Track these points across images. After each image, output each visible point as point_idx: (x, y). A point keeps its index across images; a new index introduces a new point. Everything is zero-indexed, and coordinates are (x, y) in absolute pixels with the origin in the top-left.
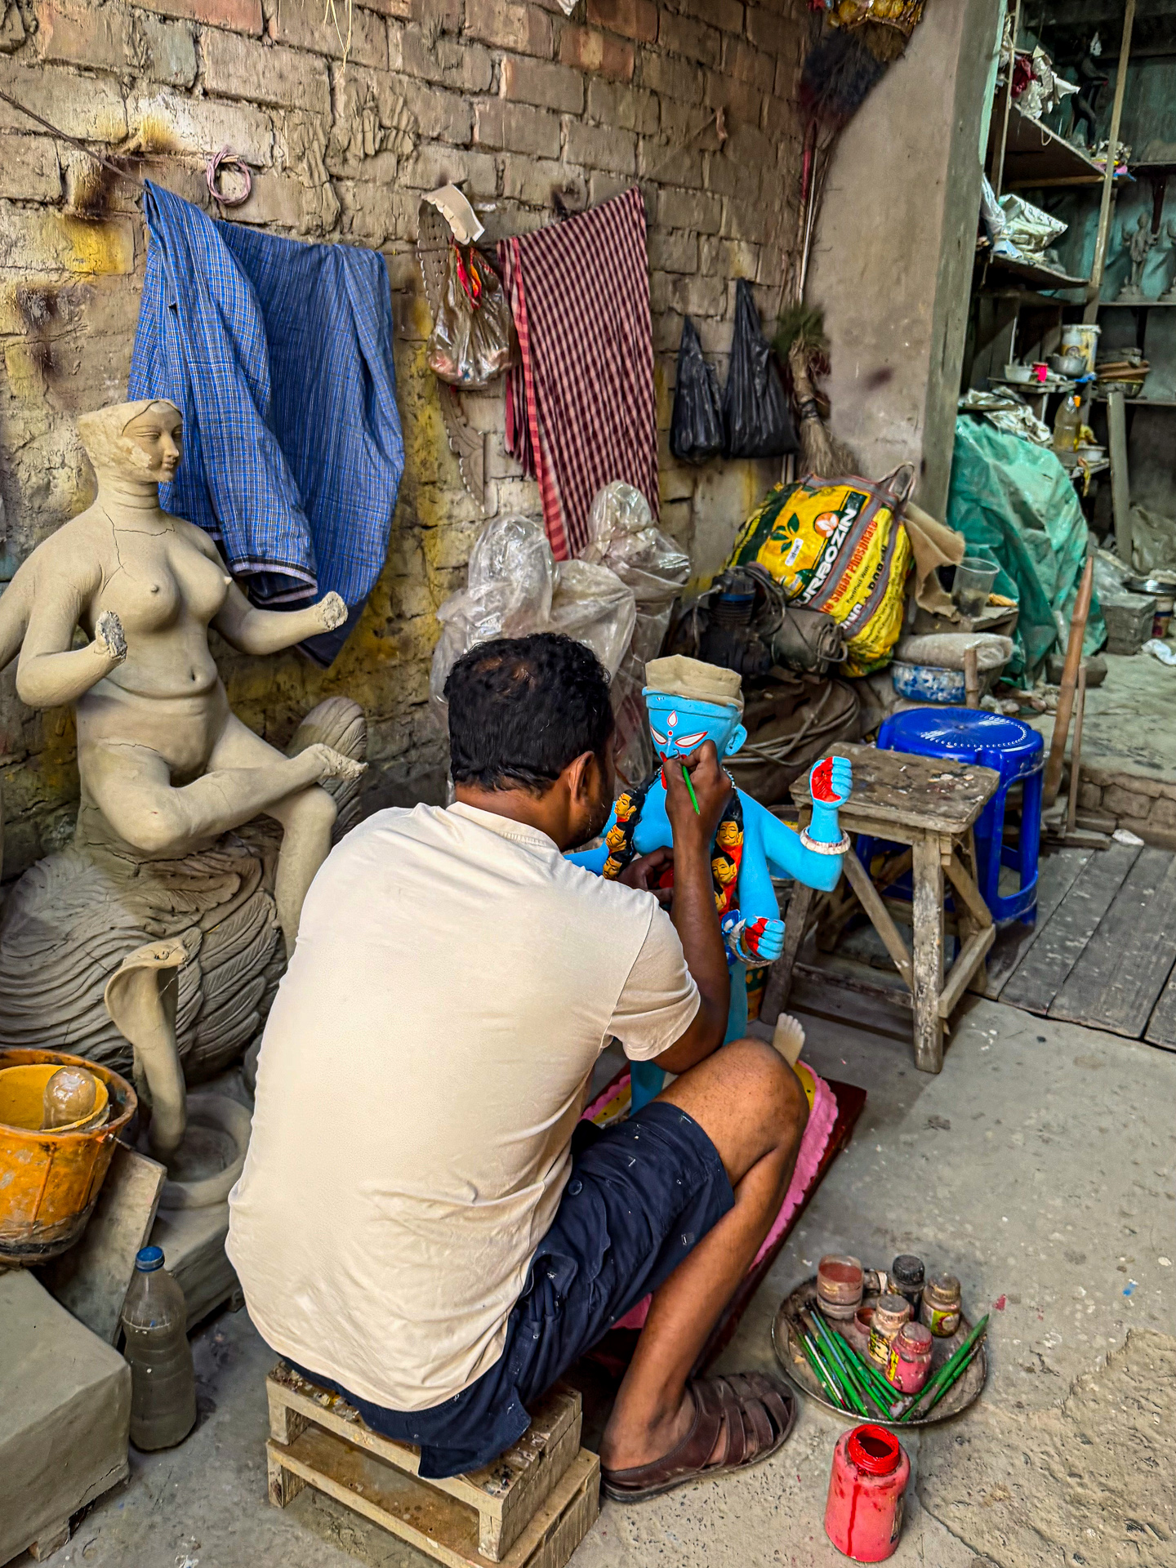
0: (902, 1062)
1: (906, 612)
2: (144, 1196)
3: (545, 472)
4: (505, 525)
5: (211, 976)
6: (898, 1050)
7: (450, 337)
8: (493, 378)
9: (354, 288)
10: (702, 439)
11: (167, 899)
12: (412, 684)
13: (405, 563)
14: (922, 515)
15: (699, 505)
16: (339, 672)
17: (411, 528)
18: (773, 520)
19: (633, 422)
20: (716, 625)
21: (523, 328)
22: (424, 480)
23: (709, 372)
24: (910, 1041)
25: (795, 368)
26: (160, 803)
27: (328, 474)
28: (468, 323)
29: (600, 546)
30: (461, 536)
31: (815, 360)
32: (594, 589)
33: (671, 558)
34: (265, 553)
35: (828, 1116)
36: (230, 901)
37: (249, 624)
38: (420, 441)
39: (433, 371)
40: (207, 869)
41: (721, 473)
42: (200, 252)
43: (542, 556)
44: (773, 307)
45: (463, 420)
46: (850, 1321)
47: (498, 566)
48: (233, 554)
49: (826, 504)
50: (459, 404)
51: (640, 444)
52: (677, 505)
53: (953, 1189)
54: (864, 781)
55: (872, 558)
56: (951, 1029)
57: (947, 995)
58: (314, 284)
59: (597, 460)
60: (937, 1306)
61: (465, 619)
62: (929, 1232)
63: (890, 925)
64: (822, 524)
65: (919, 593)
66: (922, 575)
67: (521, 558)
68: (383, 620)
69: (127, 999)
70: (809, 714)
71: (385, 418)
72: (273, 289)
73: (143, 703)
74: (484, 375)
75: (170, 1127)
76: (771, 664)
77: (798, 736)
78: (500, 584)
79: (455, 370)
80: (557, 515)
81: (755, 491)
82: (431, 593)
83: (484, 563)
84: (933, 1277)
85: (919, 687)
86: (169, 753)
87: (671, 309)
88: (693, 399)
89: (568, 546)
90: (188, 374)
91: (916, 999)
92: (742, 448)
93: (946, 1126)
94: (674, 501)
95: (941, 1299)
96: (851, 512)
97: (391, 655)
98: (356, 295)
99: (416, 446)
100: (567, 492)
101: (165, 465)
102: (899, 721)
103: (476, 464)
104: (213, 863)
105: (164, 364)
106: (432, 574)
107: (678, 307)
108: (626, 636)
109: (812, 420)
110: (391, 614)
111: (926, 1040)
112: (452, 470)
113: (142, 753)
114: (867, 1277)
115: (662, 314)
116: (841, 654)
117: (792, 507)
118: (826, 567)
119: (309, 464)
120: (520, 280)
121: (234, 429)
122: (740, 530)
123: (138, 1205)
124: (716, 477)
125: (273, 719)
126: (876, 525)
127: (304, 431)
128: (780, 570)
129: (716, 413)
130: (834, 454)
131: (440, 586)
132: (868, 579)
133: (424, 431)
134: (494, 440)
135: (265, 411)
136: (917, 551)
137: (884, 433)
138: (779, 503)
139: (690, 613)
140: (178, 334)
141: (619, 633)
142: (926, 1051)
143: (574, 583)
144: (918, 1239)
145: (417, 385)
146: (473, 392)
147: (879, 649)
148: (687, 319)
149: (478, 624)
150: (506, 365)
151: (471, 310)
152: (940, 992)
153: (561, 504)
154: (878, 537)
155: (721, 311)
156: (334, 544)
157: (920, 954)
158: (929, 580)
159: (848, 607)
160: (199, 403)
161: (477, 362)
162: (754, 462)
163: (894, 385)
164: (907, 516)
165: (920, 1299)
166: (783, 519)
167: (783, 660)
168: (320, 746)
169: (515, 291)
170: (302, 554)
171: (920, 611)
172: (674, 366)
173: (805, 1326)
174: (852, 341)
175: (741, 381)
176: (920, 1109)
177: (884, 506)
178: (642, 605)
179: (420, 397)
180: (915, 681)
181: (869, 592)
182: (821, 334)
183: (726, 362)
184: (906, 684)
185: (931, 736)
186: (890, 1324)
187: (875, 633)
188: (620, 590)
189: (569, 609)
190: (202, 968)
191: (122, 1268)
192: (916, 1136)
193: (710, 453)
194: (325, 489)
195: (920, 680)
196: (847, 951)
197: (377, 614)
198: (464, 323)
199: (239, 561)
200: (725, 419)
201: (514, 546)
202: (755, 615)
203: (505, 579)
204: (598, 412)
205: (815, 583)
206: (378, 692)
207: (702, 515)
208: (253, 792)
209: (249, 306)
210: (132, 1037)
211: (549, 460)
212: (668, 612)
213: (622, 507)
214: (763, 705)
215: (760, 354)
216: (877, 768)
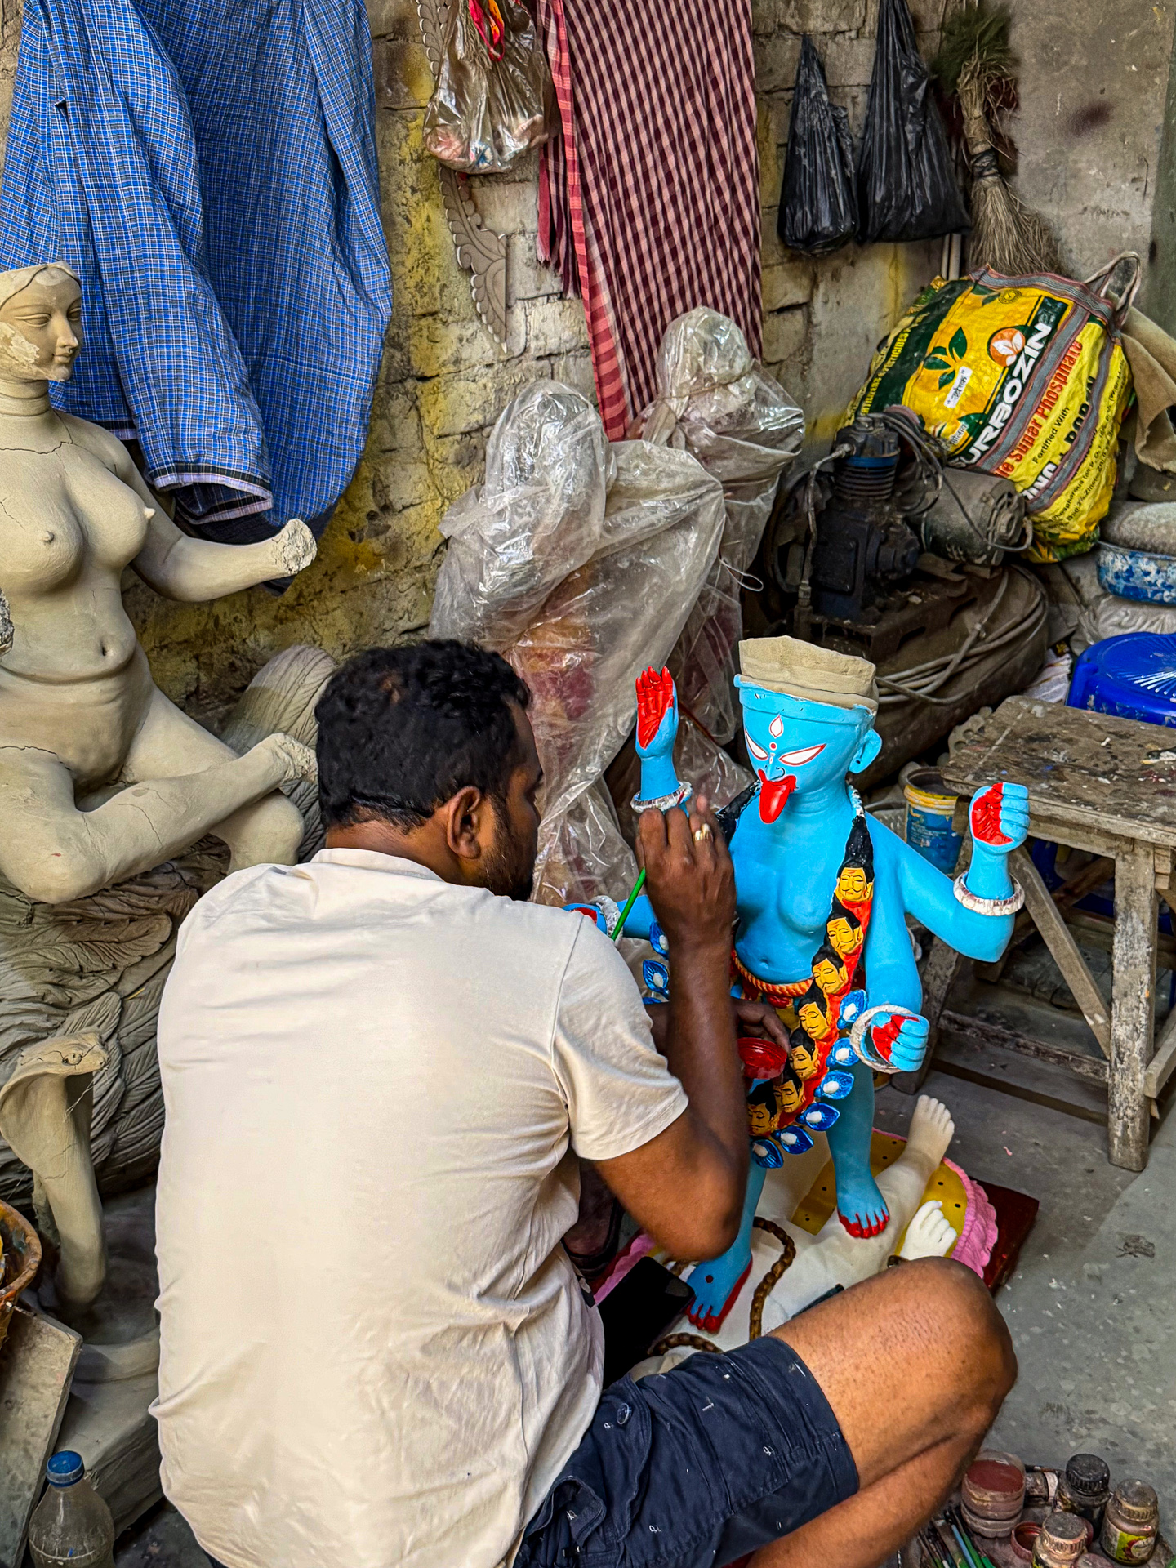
0: (1088, 1152)
1: (1119, 472)
2: (52, 1373)
3: (594, 291)
4: (538, 399)
5: (131, 1057)
6: (1086, 1135)
7: (458, 106)
8: (520, 158)
9: (319, 50)
10: (825, 222)
11: (75, 956)
12: (403, 603)
13: (394, 434)
14: (1147, 326)
15: (820, 314)
16: (300, 595)
17: (401, 381)
18: (928, 337)
19: (725, 209)
20: (840, 500)
21: (563, 83)
22: (419, 311)
23: (837, 121)
24: (1103, 1121)
25: (965, 101)
26: (63, 841)
27: (282, 322)
28: (485, 84)
29: (674, 404)
30: (473, 386)
31: (996, 90)
32: (665, 484)
33: (776, 415)
34: (198, 457)
35: (984, 1242)
36: (158, 952)
37: (177, 563)
38: (415, 253)
39: (433, 156)
40: (127, 909)
41: (853, 264)
42: (99, 22)
43: (592, 447)
44: (935, 10)
45: (477, 219)
46: (1004, 1540)
47: (529, 461)
48: (154, 461)
49: (1007, 316)
50: (471, 197)
51: (736, 241)
52: (787, 315)
53: (1154, 1347)
54: (1046, 761)
55: (1072, 398)
56: (1160, 1111)
57: (1158, 1066)
58: (262, 46)
59: (671, 268)
60: (1125, 1526)
61: (482, 540)
62: (1119, 1412)
63: (1078, 963)
64: (1000, 346)
65: (1140, 443)
66: (1147, 417)
67: (561, 450)
68: (363, 515)
69: (23, 1115)
70: (973, 622)
71: (364, 239)
72: (201, 63)
73: (33, 689)
74: (507, 156)
75: (85, 1277)
76: (921, 551)
77: (956, 658)
78: (531, 490)
79: (465, 154)
80: (611, 354)
81: (903, 285)
82: (430, 472)
83: (509, 456)
84: (1120, 1486)
85: (1135, 582)
86: (71, 756)
87: (783, 27)
88: (813, 163)
89: (627, 396)
90: (85, 203)
91: (1113, 1069)
92: (885, 228)
93: (1148, 1252)
94: (781, 310)
95: (1131, 1518)
96: (1044, 329)
97: (374, 564)
98: (322, 59)
99: (409, 264)
100: (626, 318)
101: (59, 359)
102: (1103, 655)
103: (494, 283)
104: (134, 900)
105: (49, 183)
106: (431, 444)
107: (792, 23)
108: (711, 548)
109: (990, 180)
110: (374, 508)
111: (1125, 1127)
112: (461, 292)
113: (35, 760)
114: (1029, 1479)
115: (768, 36)
116: (1024, 535)
117: (959, 316)
118: (1004, 410)
119: (257, 309)
120: (560, 11)
121: (152, 281)
122: (879, 348)
123: (44, 1385)
124: (845, 271)
125: (209, 667)
126: (1080, 348)
127: (249, 262)
128: (937, 414)
129: (847, 181)
130: (1021, 232)
131: (444, 461)
132: (1067, 427)
133: (420, 241)
134: (521, 244)
135: (194, 248)
136: (1140, 383)
137: (1096, 199)
138: (936, 310)
139: (804, 481)
140: (70, 146)
141: (701, 544)
142: (1125, 1141)
143: (637, 477)
144: (1104, 1421)
145: (409, 174)
146: (490, 177)
147: (1078, 528)
148: (806, 39)
149: (499, 549)
150: (538, 139)
151: (489, 64)
152: (1147, 1062)
153: (617, 336)
154: (1083, 365)
155: (856, 23)
156: (291, 425)
157: (1120, 1009)
158: (1156, 425)
159: (1035, 469)
160: (101, 245)
161: (497, 135)
162: (902, 248)
163: (1114, 129)
164: (1125, 329)
165: (1102, 1514)
166: (942, 337)
167: (938, 546)
168: (278, 738)
169: (552, 30)
170: (251, 456)
171: (1141, 468)
172: (784, 111)
173: (944, 1546)
174: (1051, 62)
175: (885, 128)
176: (1114, 1225)
177: (1092, 319)
178: (733, 487)
179: (414, 191)
180: (1130, 572)
181: (1068, 446)
182: (1005, 51)
183: (863, 99)
184: (1117, 576)
185: (1150, 681)
186: (1059, 1554)
187: (1073, 506)
188: (703, 483)
189: (628, 513)
190: (121, 1046)
191: (25, 1466)
192: (1105, 1266)
193: (836, 243)
194: (277, 345)
195: (1137, 571)
196: (1020, 982)
197: (356, 510)
198: (479, 83)
199: (163, 472)
200: (859, 188)
201: (550, 431)
202: (899, 482)
203: (539, 483)
204: (674, 199)
205: (988, 434)
206: (356, 618)
207: (823, 329)
208: (188, 814)
209: (171, 99)
210: (31, 1162)
211: (600, 274)
212: (772, 490)
213: (706, 348)
214: (907, 615)
215: (914, 87)
216: (1069, 741)
